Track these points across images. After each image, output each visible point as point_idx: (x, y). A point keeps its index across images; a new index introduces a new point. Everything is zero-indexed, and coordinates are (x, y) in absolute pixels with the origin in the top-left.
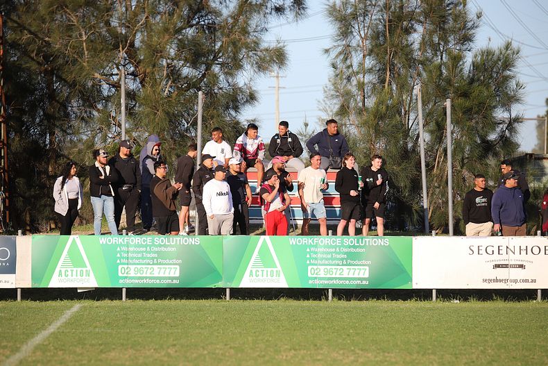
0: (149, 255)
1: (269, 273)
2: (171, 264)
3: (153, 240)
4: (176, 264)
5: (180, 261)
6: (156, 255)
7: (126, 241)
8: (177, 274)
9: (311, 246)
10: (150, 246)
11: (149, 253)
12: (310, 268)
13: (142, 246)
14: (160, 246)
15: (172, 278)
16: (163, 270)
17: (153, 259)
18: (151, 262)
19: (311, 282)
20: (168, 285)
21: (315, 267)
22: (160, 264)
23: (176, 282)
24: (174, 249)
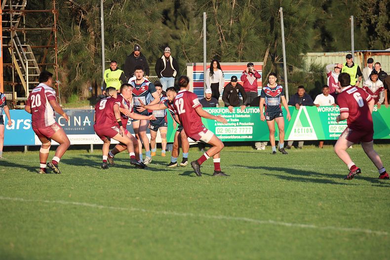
0: (234, 120)
1: (306, 131)
2: (247, 126)
3: (236, 111)
4: (251, 126)
5: (253, 124)
6: (238, 120)
7: (220, 111)
8: (251, 132)
9: (330, 112)
10: (234, 114)
11: (234, 118)
12: (330, 126)
13: (229, 114)
14: (240, 114)
15: (248, 135)
16: (242, 130)
17: (236, 122)
18: (235, 124)
19: (331, 136)
20: (245, 139)
21: (333, 126)
22: (241, 126)
23: (250, 137)
24: (249, 116)
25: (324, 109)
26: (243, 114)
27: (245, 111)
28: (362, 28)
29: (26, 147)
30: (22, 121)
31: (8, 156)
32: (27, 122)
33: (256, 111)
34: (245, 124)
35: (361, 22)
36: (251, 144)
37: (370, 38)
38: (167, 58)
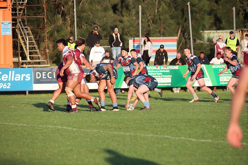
0: (159, 74)
1: (205, 80)
2: (168, 77)
3: (160, 68)
5: (171, 76)
6: (162, 74)
7: (150, 68)
8: (170, 82)
9: (220, 68)
10: (159, 70)
11: (159, 73)
12: (220, 77)
13: (156, 70)
14: (163, 70)
15: (168, 83)
16: (164, 80)
17: (160, 75)
18: (160, 76)
19: (221, 83)
20: (166, 86)
21: (222, 77)
22: (163, 77)
23: (170, 85)
24: (169, 71)
25: (216, 67)
26: (165, 70)
27: (166, 68)
28: (240, 15)
29: (27, 92)
30: (25, 75)
31: (16, 97)
32: (28, 76)
33: (173, 68)
34: (166, 76)
35: (240, 11)
36: (170, 89)
37: (245, 21)
38: (116, 35)
